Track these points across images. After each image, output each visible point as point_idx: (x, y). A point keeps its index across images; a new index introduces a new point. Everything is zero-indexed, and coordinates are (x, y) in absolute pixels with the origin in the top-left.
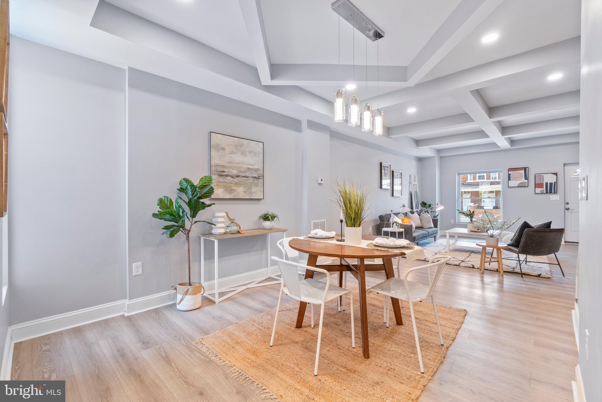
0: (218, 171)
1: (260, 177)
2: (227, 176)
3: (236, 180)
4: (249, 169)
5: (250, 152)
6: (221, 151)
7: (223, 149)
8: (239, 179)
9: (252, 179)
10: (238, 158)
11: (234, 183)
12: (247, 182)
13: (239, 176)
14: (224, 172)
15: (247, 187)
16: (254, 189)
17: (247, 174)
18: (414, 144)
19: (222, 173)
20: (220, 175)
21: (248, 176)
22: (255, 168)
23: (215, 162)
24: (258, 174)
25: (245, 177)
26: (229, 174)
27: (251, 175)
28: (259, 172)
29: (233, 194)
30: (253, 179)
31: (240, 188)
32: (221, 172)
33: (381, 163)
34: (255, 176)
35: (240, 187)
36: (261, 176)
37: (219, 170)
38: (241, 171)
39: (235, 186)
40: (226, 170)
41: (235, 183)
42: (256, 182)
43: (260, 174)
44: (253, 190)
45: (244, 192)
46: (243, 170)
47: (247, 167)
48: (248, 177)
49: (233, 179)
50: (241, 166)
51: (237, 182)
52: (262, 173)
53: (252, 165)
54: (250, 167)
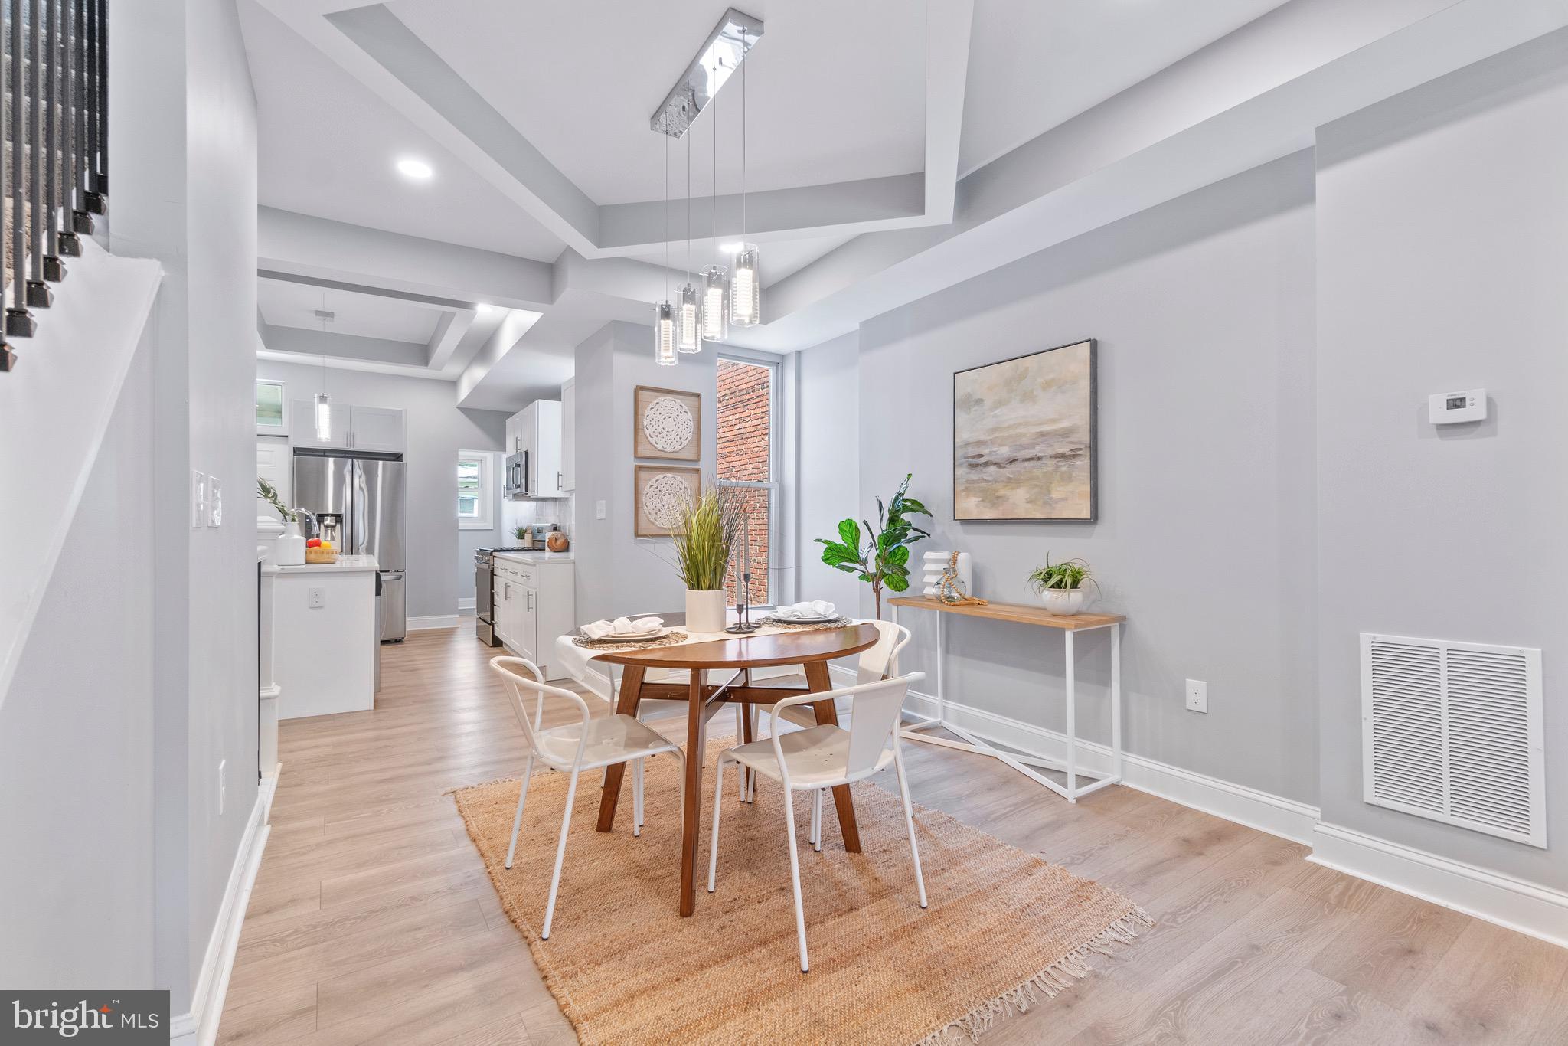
0: (968, 457)
1: (1080, 452)
2: (986, 464)
3: (1008, 472)
4: (1042, 434)
5: (1047, 385)
6: (974, 409)
7: (979, 401)
8: (1014, 467)
9: (1051, 462)
10: (1014, 414)
11: (1003, 481)
12: (1037, 472)
13: (1016, 460)
14: (981, 456)
15: (1036, 486)
16: (1057, 492)
17: (1037, 451)
19: (975, 461)
20: (973, 466)
21: (1039, 455)
22: (1063, 428)
23: (964, 436)
24: (1071, 443)
25: (1029, 459)
26: (992, 459)
27: (1050, 452)
28: (1074, 438)
29: (1001, 508)
30: (1055, 461)
31: (1018, 490)
32: (973, 457)
34: (1061, 451)
35: (1018, 487)
36: (1080, 449)
37: (970, 454)
38: (1021, 445)
39: (1007, 486)
40: (985, 451)
41: (1005, 480)
42: (1064, 469)
43: (1080, 443)
44: (1055, 495)
45: (1030, 501)
46: (1025, 441)
47: (1038, 431)
48: (1039, 459)
49: (1002, 470)
50: (1018, 431)
51: (1011, 476)
52: (1086, 438)
53: (1054, 421)
54: (1046, 428)
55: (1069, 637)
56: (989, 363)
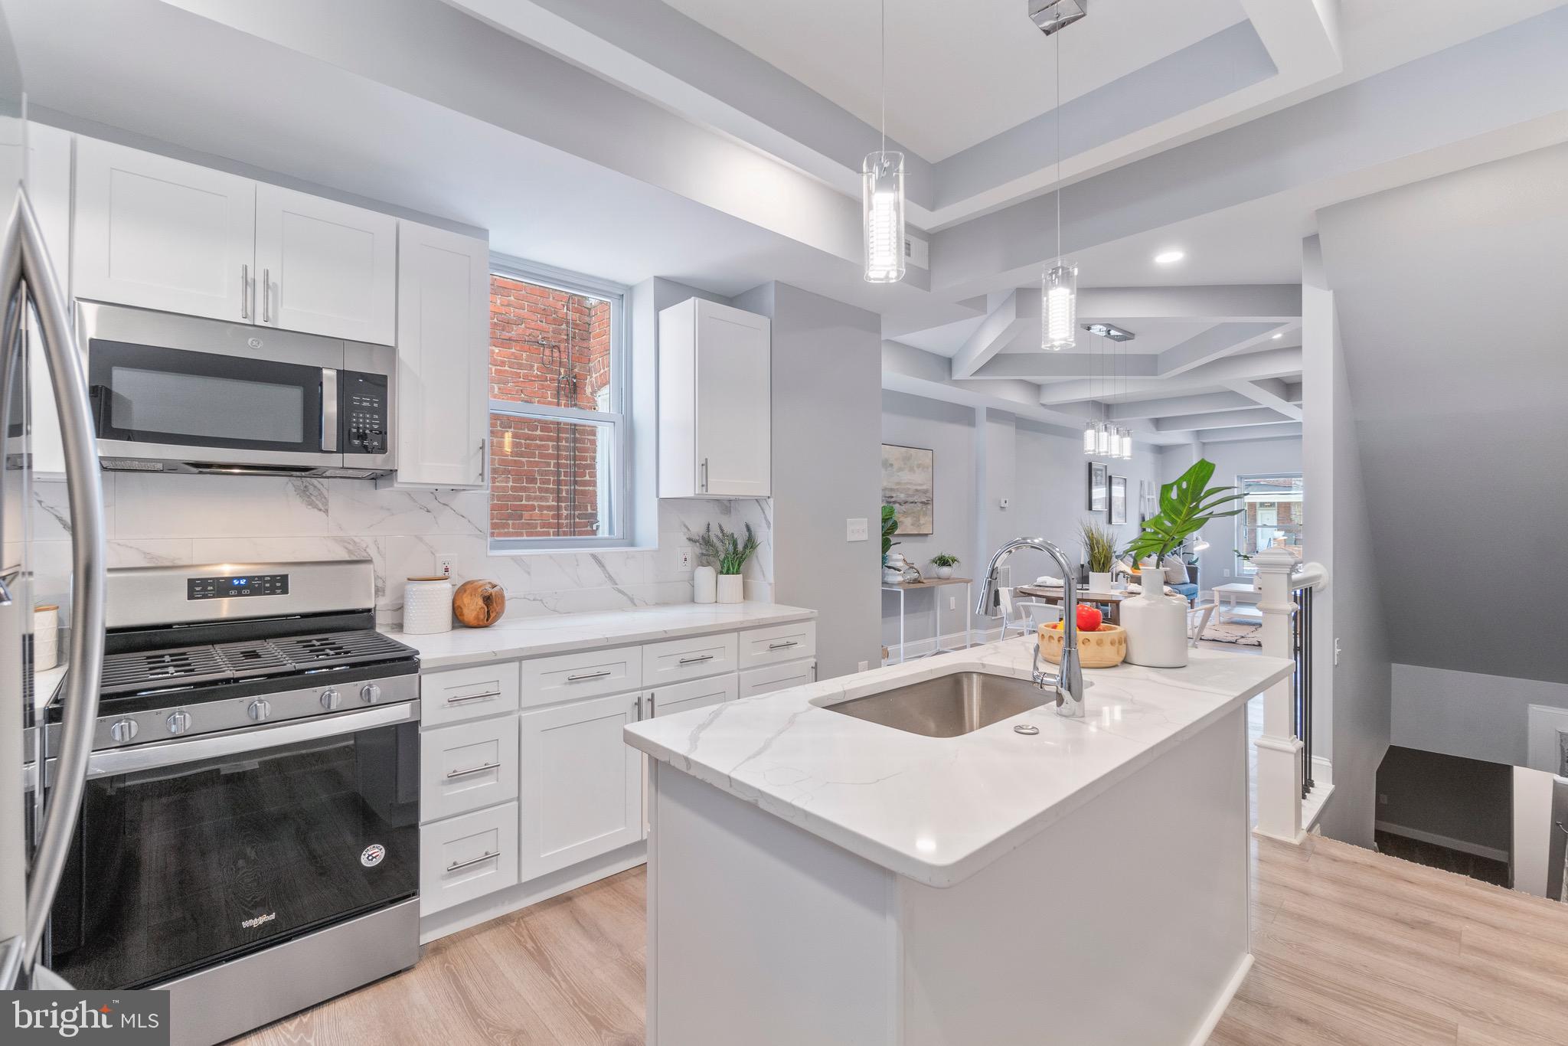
2: (895, 502)
3: (904, 508)
4: (917, 490)
5: (919, 466)
6: (889, 468)
7: (891, 465)
8: (908, 506)
9: (920, 505)
10: (906, 477)
11: (902, 513)
12: (915, 509)
13: (907, 502)
14: (892, 497)
15: (915, 517)
16: (922, 520)
17: (915, 499)
18: (1151, 426)
19: (890, 500)
20: (888, 503)
21: (916, 501)
22: (924, 489)
24: (927, 497)
25: (912, 503)
26: (897, 499)
27: (919, 500)
28: (928, 495)
32: (888, 497)
33: (1090, 465)
34: (924, 500)
35: (908, 517)
36: (930, 501)
37: (887, 496)
38: (908, 495)
39: (903, 516)
40: (894, 495)
42: (924, 509)
43: (929, 498)
44: (922, 522)
45: (912, 525)
46: (911, 493)
47: (916, 488)
48: (916, 503)
49: (901, 506)
50: (909, 487)
51: (905, 510)
54: (919, 488)
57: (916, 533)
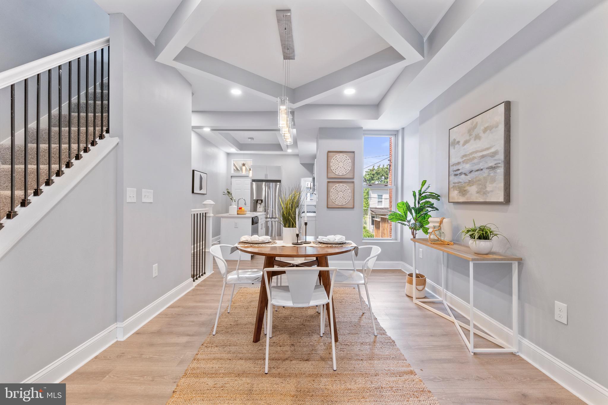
0: (454, 171)
1: (499, 165)
2: (461, 174)
3: (469, 177)
4: (483, 157)
5: (485, 131)
6: (457, 146)
7: (458, 142)
8: (472, 175)
9: (486, 171)
10: (472, 147)
12: (481, 177)
13: (472, 171)
14: (459, 170)
15: (480, 184)
16: (489, 187)
20: (456, 175)
21: (482, 168)
22: (492, 152)
23: (453, 161)
24: (495, 160)
25: (478, 170)
26: (463, 171)
27: (487, 166)
28: (497, 157)
29: (466, 196)
30: (488, 170)
31: (473, 187)
32: (456, 171)
34: (490, 165)
35: (473, 185)
36: (499, 163)
37: (455, 169)
38: (474, 163)
39: (469, 185)
40: (459, 167)
41: (468, 181)
42: (492, 174)
43: (499, 160)
44: (488, 189)
45: (478, 192)
46: (476, 161)
47: (481, 155)
48: (482, 170)
49: (466, 176)
50: (473, 155)
51: (470, 180)
52: (501, 156)
53: (488, 149)
54: (484, 153)
55: (471, 264)
56: (462, 123)
57: (481, 200)
